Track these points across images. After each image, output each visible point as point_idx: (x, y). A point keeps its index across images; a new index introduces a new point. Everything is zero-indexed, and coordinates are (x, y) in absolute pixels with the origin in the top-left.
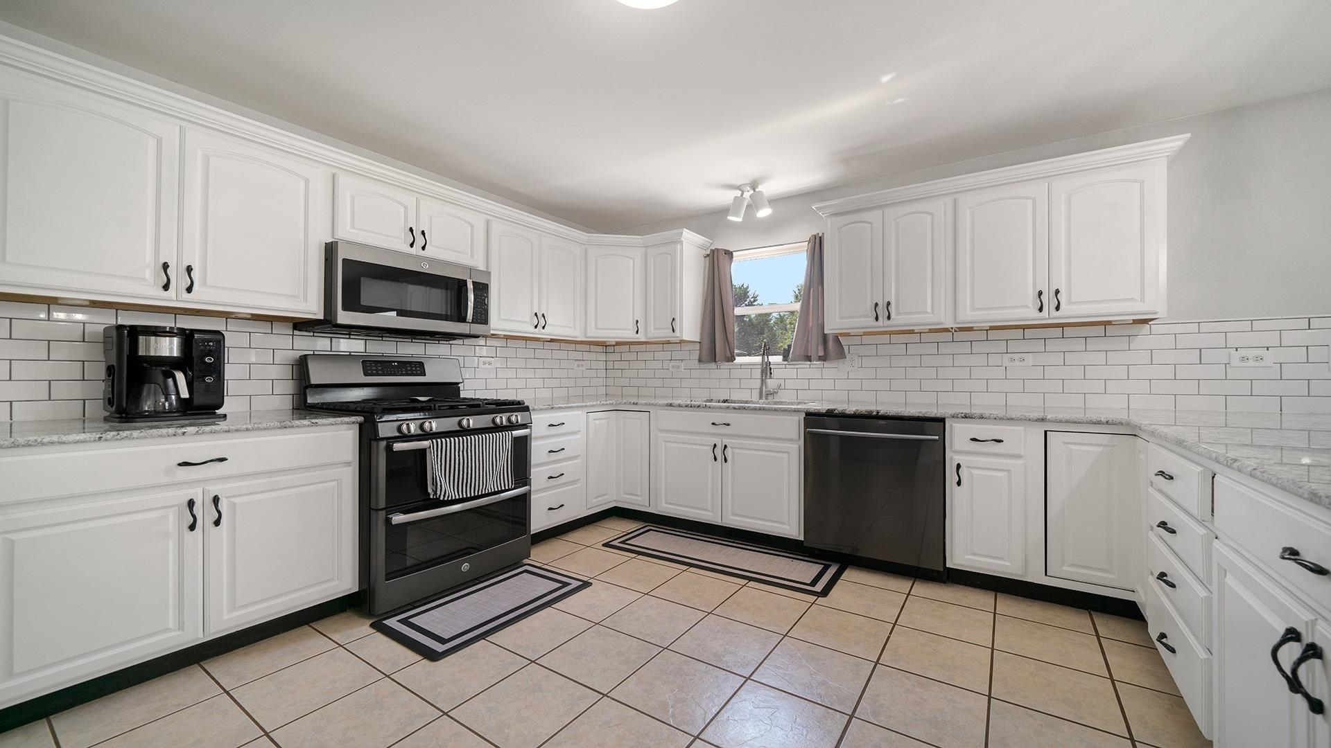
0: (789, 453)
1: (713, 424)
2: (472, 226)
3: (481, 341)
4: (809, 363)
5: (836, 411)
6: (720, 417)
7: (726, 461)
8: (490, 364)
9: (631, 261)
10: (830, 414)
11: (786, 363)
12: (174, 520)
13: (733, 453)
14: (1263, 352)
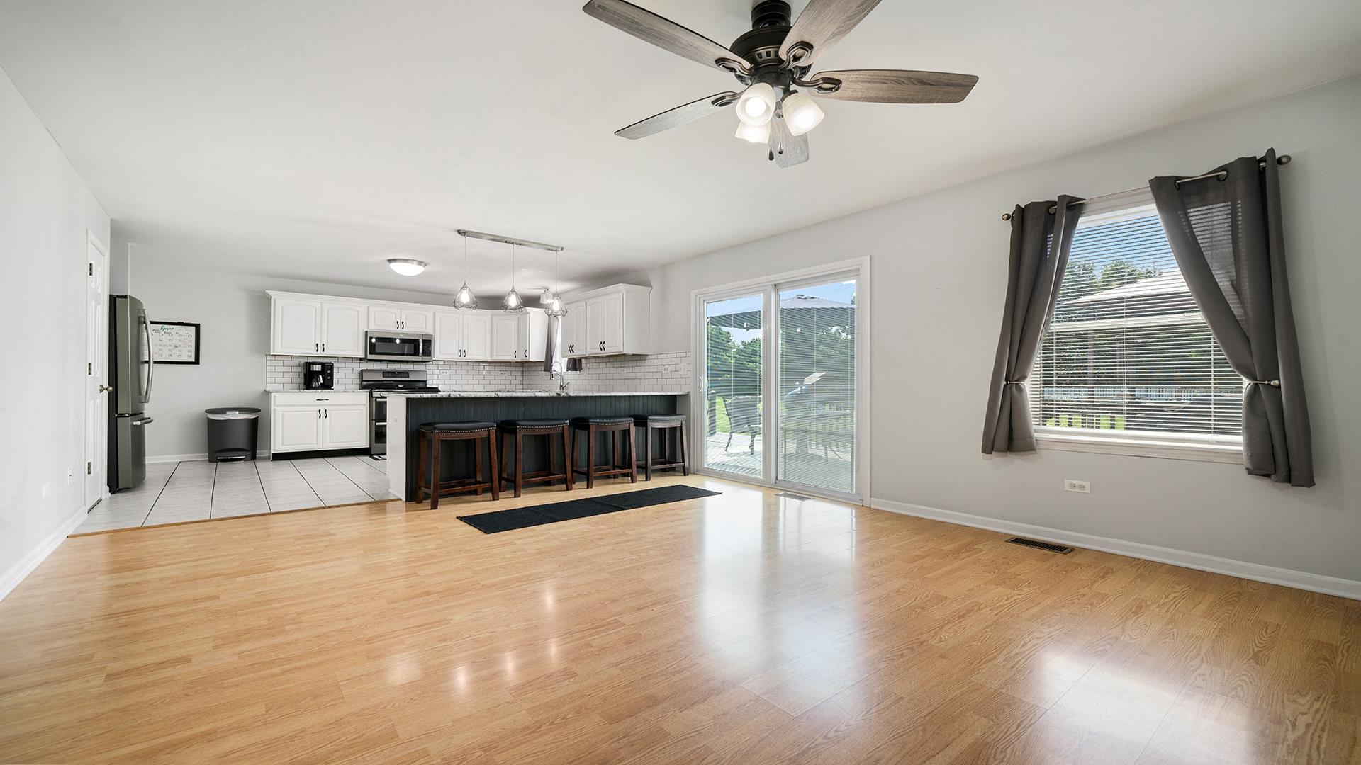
2: (426, 316)
3: (429, 363)
8: (446, 373)
9: (513, 322)
12: (316, 415)
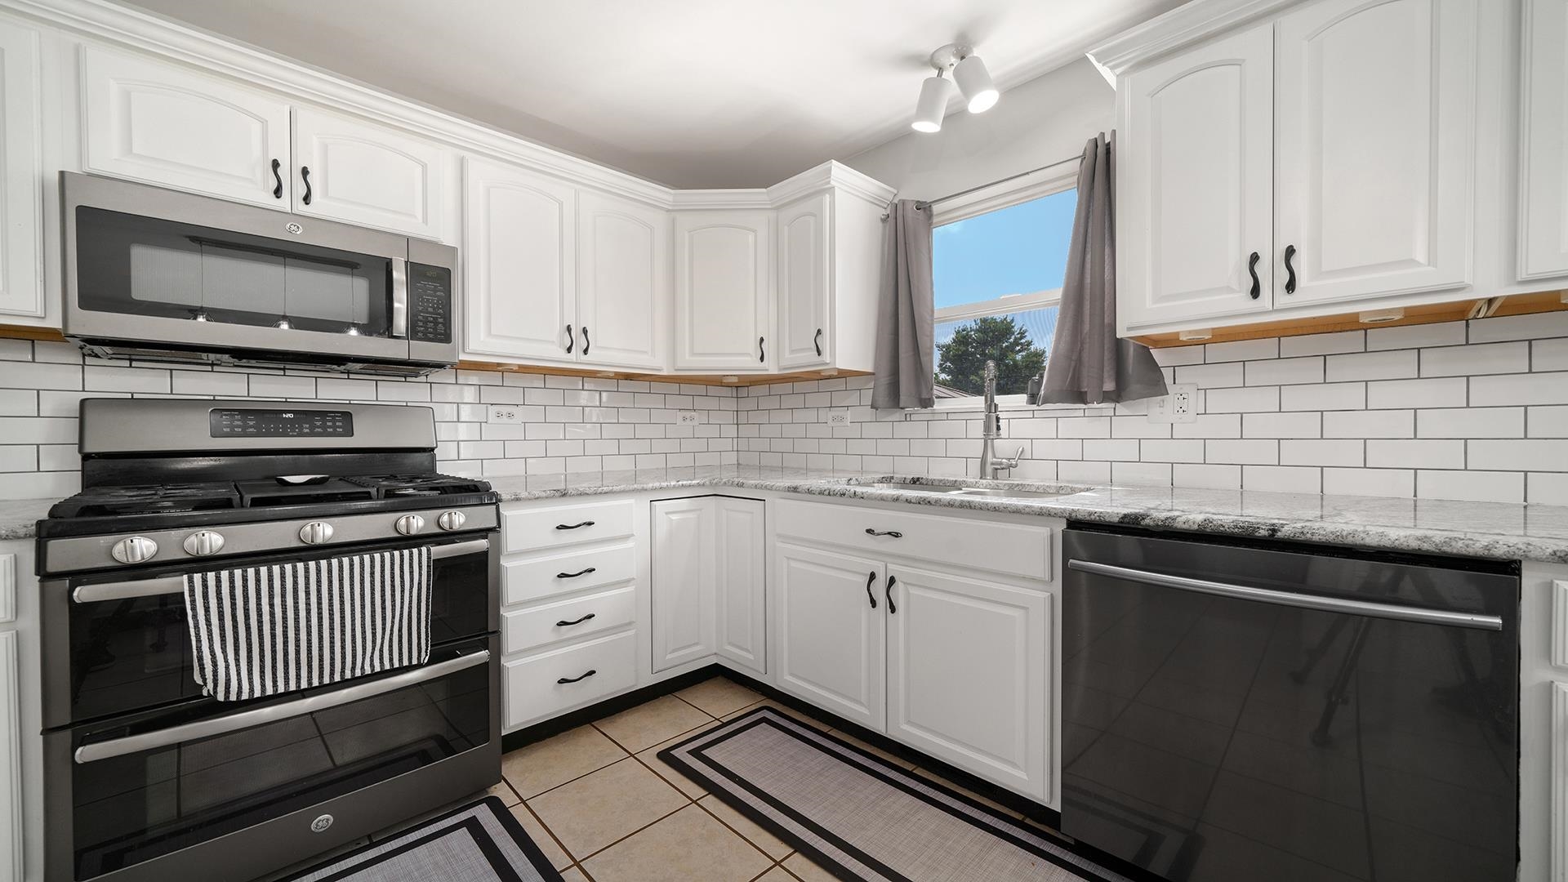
0: (1026, 609)
1: (869, 531)
2: (424, 167)
3: (445, 376)
4: (1083, 406)
5: (1147, 521)
6: (885, 519)
7: (893, 609)
8: (510, 415)
9: (751, 237)
10: (1131, 527)
11: (1034, 407)
13: (908, 594)
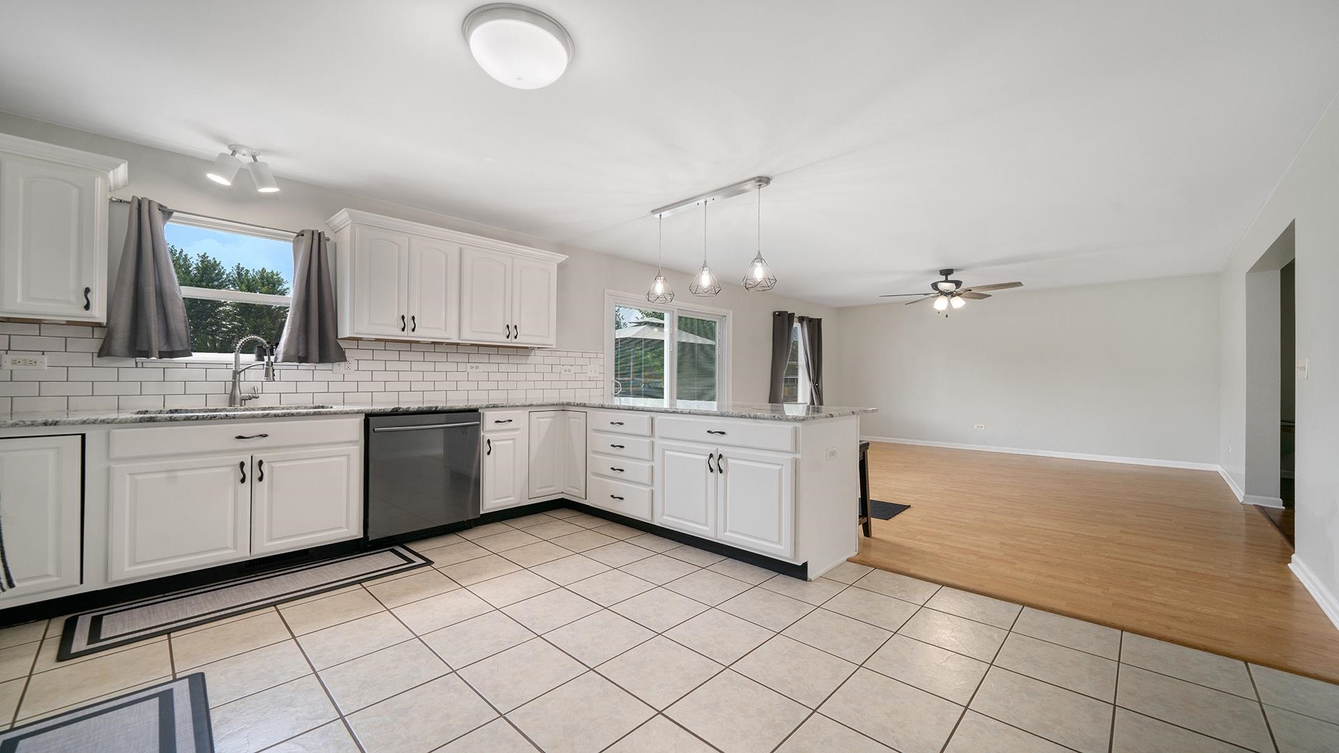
0: (348, 455)
4: (297, 364)
5: (401, 410)
7: (260, 479)
13: (272, 468)
14: (570, 367)
